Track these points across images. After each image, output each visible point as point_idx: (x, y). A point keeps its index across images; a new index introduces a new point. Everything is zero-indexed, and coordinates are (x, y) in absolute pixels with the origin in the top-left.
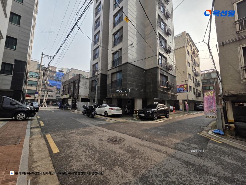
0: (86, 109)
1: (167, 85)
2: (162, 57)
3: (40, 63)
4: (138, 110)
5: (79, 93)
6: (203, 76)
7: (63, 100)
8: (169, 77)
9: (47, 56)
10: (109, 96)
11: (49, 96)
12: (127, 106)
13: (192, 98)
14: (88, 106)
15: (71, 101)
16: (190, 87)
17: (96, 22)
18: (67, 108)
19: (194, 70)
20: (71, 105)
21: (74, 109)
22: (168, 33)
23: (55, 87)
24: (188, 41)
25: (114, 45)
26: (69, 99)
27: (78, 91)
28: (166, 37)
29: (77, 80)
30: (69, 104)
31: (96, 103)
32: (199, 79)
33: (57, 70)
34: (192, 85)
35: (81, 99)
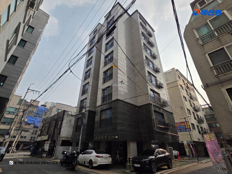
0: (65, 158)
1: (164, 123)
2: (154, 93)
3: (22, 98)
4: (131, 157)
5: (61, 133)
6: (205, 110)
7: (39, 142)
8: (165, 114)
9: (33, 90)
10: (96, 138)
11: (22, 137)
12: (118, 152)
13: (199, 139)
14: (69, 153)
15: (48, 145)
16: (193, 125)
17: (88, 61)
18: (42, 155)
19: (192, 104)
20: (47, 150)
21: (50, 156)
22: (157, 71)
23: (32, 126)
24: (179, 76)
25: (105, 81)
26: (46, 142)
27: (60, 132)
28: (155, 74)
29: (61, 117)
30: (45, 148)
31: (79, 148)
32: (201, 114)
33: (40, 105)
34: (195, 122)
35: (61, 141)
